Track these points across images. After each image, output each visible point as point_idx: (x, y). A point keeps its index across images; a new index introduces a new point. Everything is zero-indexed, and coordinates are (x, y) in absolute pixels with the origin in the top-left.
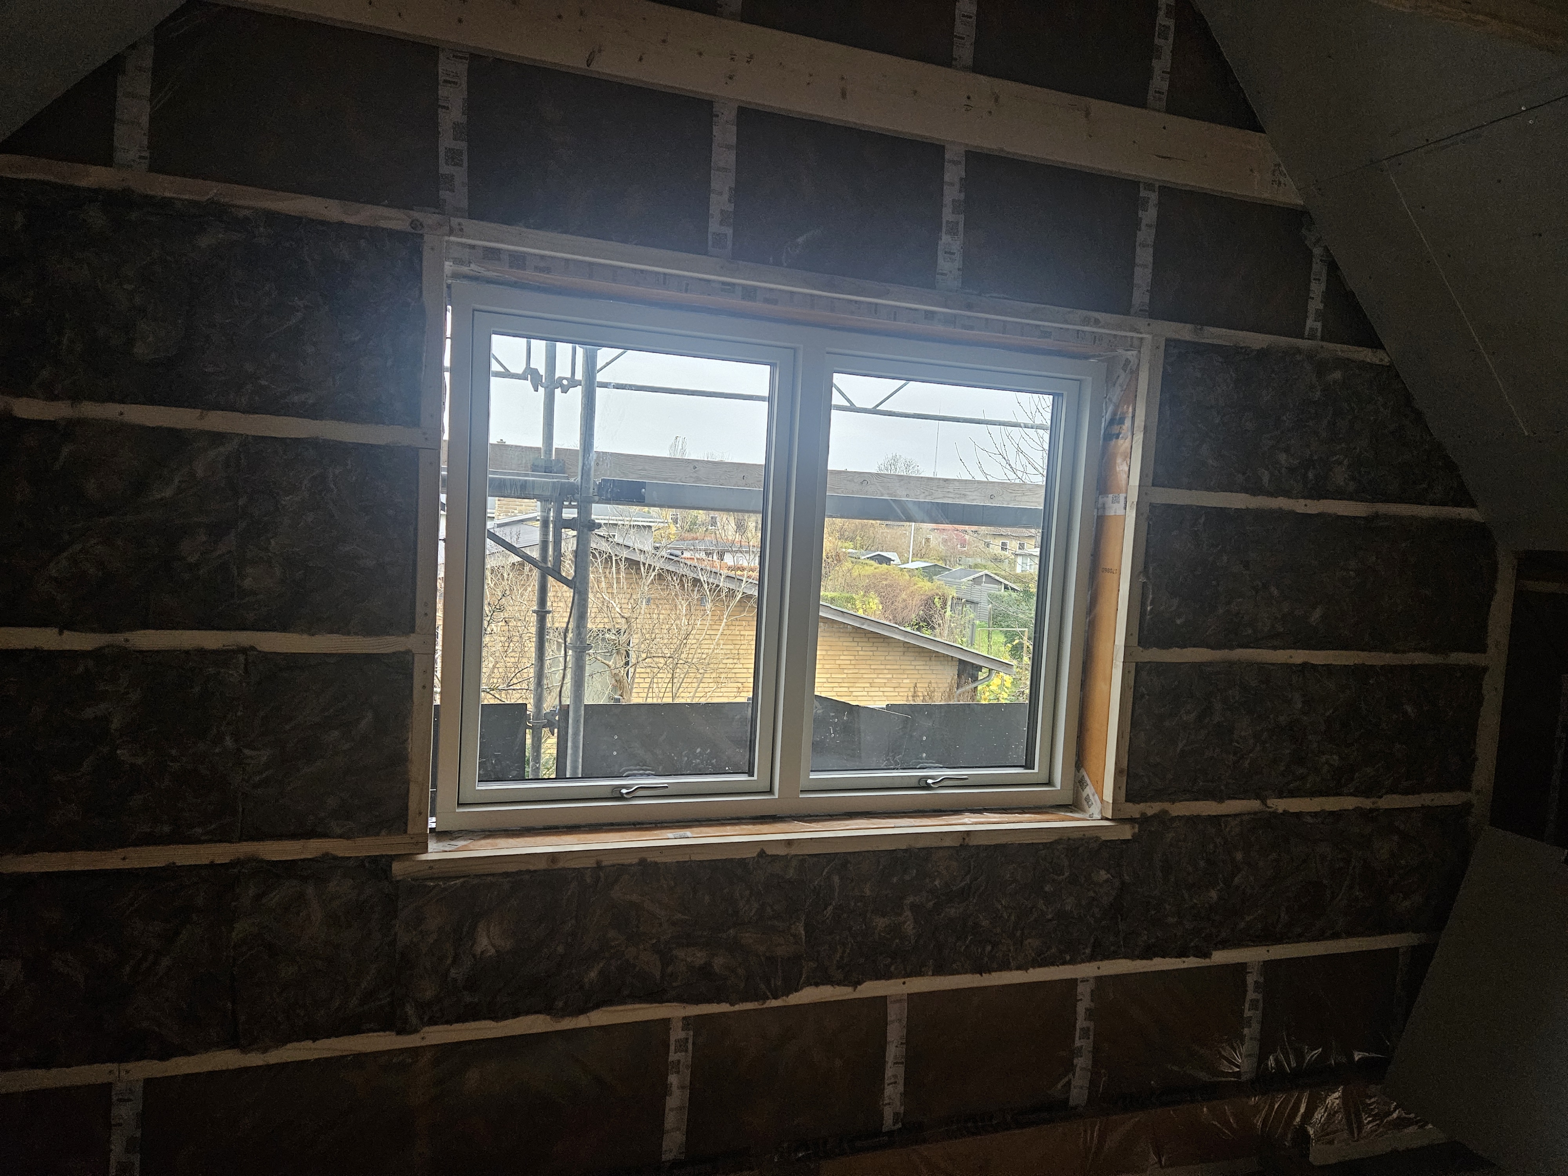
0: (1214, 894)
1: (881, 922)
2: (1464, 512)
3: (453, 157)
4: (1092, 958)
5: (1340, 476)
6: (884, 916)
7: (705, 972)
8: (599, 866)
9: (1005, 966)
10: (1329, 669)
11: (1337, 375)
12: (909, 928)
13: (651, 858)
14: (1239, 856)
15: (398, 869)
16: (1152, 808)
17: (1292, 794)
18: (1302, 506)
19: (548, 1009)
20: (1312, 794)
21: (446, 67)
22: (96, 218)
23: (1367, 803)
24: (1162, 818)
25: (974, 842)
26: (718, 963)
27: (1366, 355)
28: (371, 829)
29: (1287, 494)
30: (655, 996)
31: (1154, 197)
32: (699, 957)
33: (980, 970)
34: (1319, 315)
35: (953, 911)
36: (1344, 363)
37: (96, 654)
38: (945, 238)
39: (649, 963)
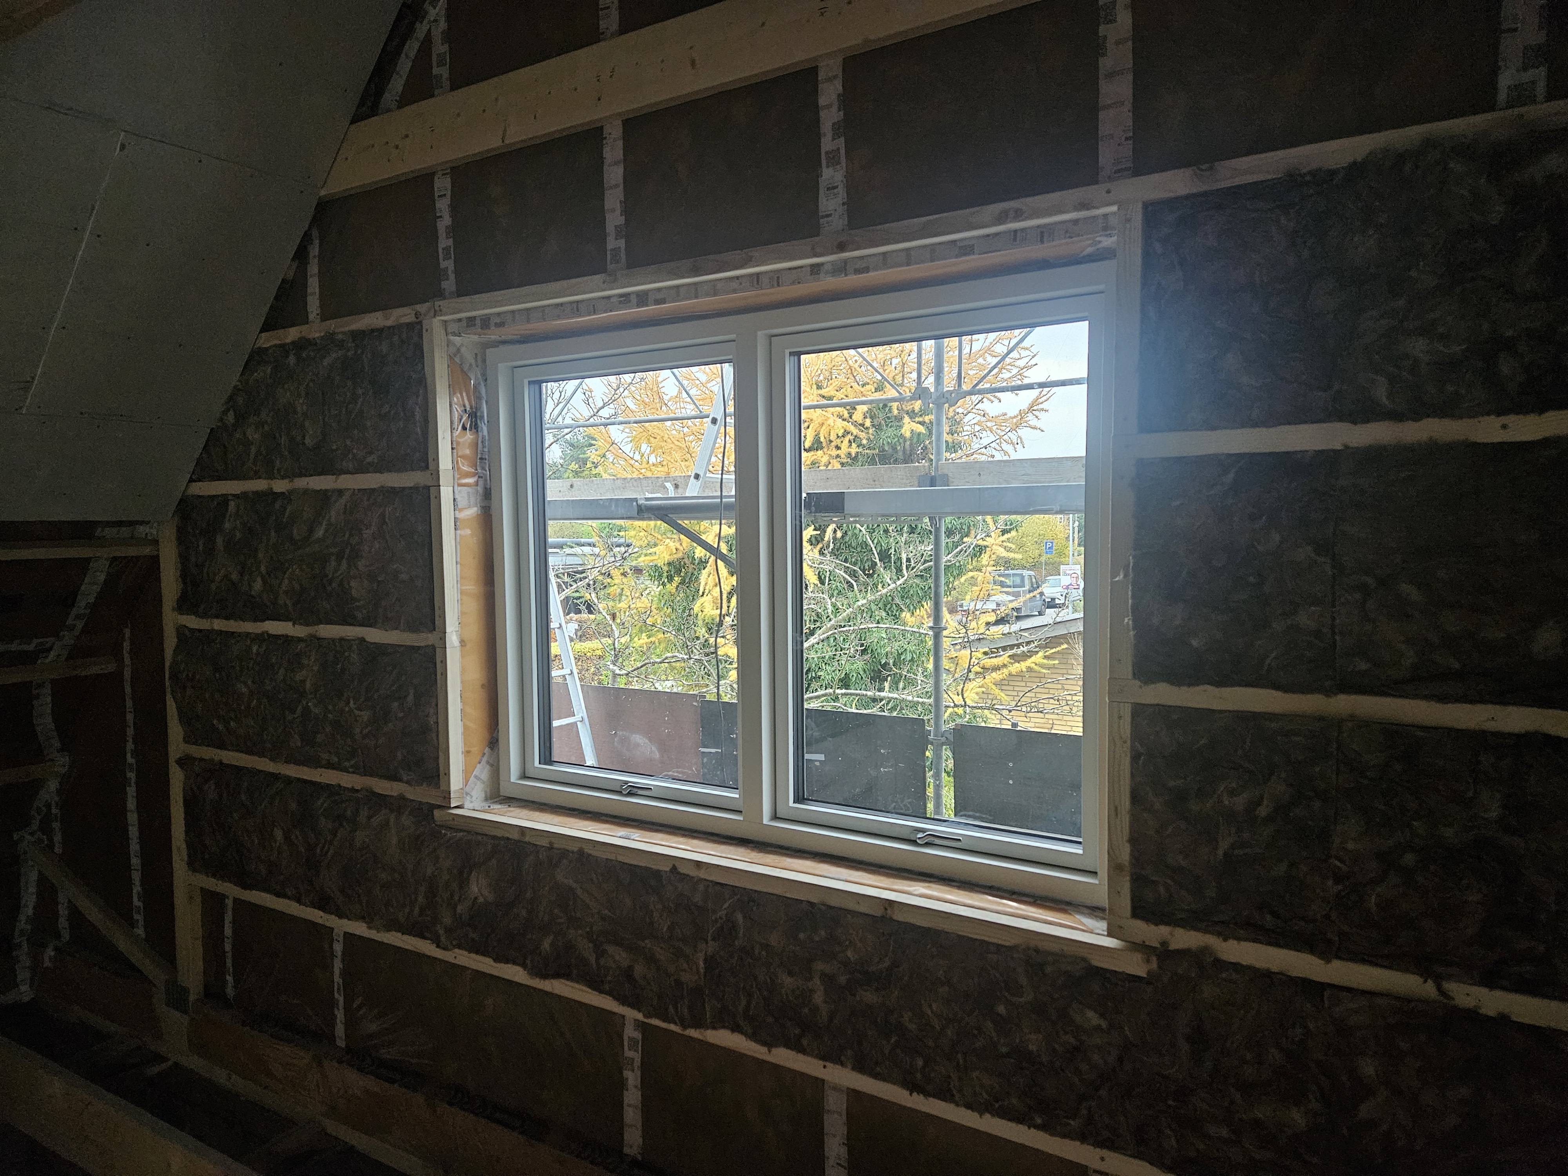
1: (788, 981)
3: (447, 252)
6: (790, 973)
8: (551, 848)
9: (944, 1095)
12: (818, 998)
13: (588, 850)
16: (1182, 938)
19: (523, 964)
21: (439, 184)
24: (1203, 958)
25: (899, 916)
29: (1446, 412)
32: (624, 958)
33: (913, 1087)
38: (826, 173)
39: (586, 950)
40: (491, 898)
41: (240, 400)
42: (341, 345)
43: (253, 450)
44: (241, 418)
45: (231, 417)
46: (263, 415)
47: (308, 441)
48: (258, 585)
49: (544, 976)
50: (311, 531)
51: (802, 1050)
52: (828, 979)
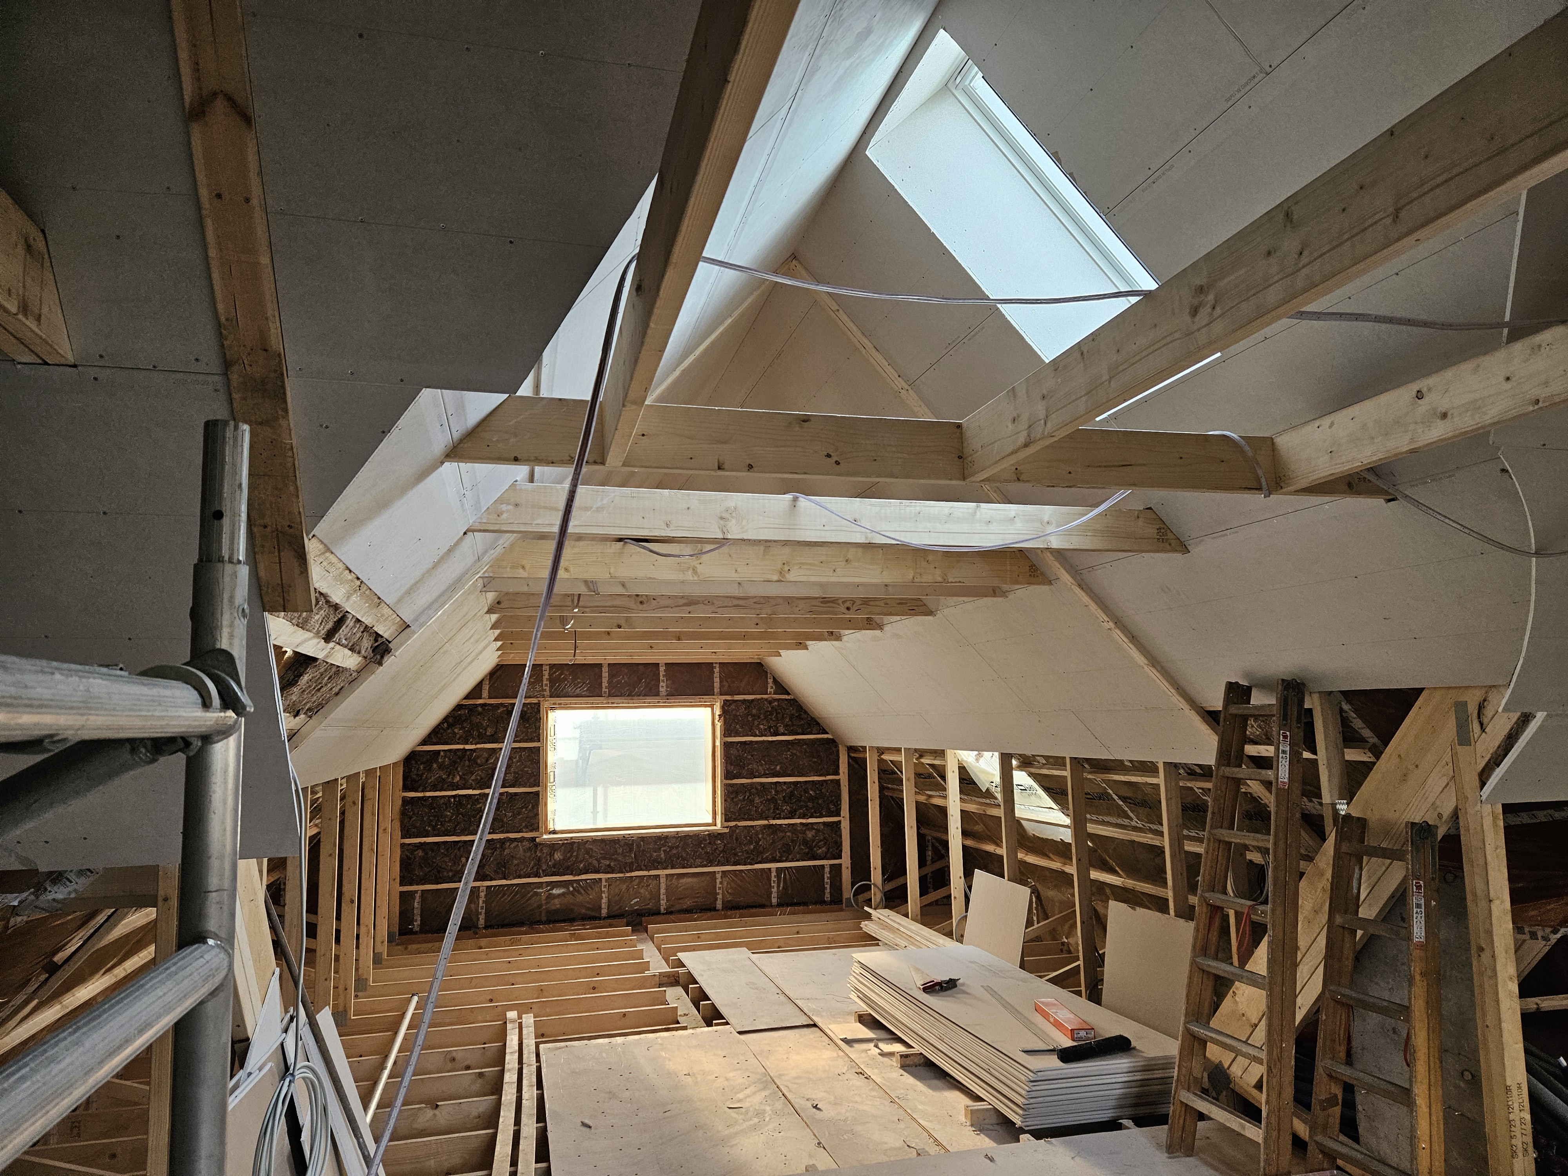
0: (752, 847)
1: (655, 855)
2: (825, 736)
3: (546, 685)
4: (717, 865)
5: (782, 730)
6: (656, 853)
7: (609, 866)
9: (691, 867)
10: (785, 783)
11: (776, 703)
12: (662, 856)
13: (594, 838)
14: (760, 836)
15: (537, 840)
16: (732, 824)
17: (778, 819)
18: (770, 739)
19: (571, 874)
20: (784, 818)
21: (544, 668)
22: (480, 709)
23: (804, 821)
24: (736, 826)
26: (612, 864)
27: (787, 697)
28: (531, 831)
29: (765, 736)
30: (597, 871)
31: (718, 665)
32: (608, 863)
33: (684, 868)
34: (772, 688)
35: (674, 852)
36: (776, 700)
37: (479, 794)
38: (661, 684)
39: (595, 863)
40: (561, 857)
41: (450, 720)
42: (506, 706)
43: (458, 736)
44: (450, 726)
45: (445, 725)
46: (465, 725)
47: (488, 733)
48: (458, 778)
49: (579, 875)
50: (487, 760)
51: (658, 869)
52: (664, 851)
